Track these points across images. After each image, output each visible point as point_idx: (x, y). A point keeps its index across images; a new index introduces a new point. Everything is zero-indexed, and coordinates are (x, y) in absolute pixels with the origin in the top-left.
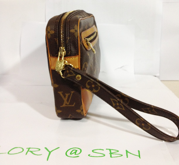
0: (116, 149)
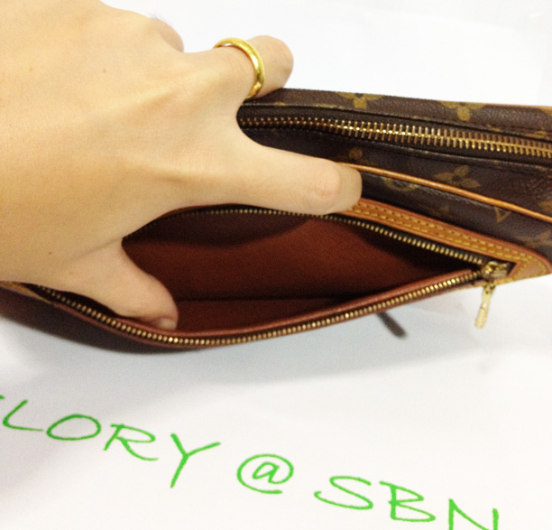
0: (414, 490)
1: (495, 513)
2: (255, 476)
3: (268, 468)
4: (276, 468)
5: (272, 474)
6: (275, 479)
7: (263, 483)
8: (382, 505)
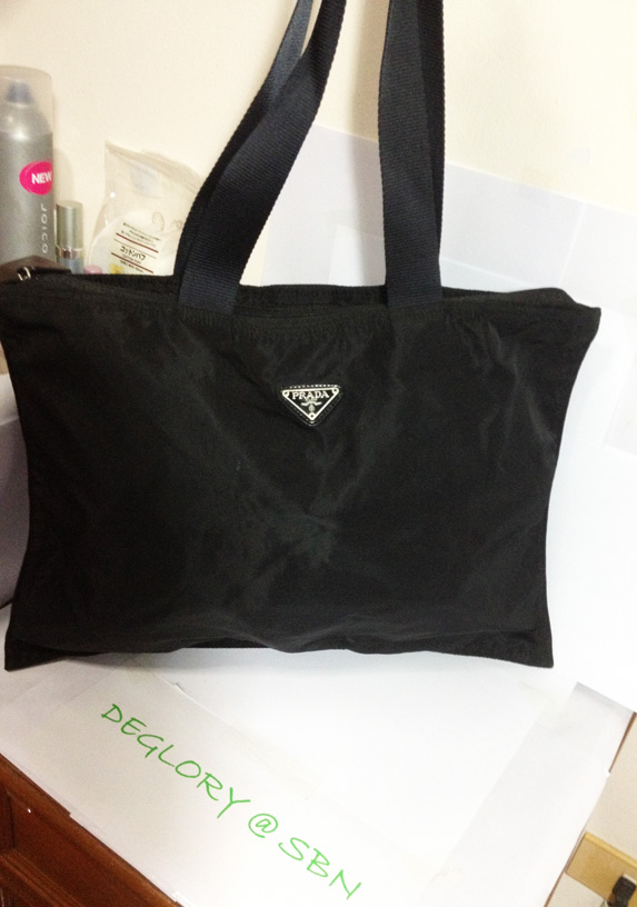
0: (327, 859)
1: (360, 884)
2: (257, 825)
3: (266, 823)
4: (270, 823)
5: (266, 826)
6: (266, 829)
7: (259, 830)
8: (307, 861)
